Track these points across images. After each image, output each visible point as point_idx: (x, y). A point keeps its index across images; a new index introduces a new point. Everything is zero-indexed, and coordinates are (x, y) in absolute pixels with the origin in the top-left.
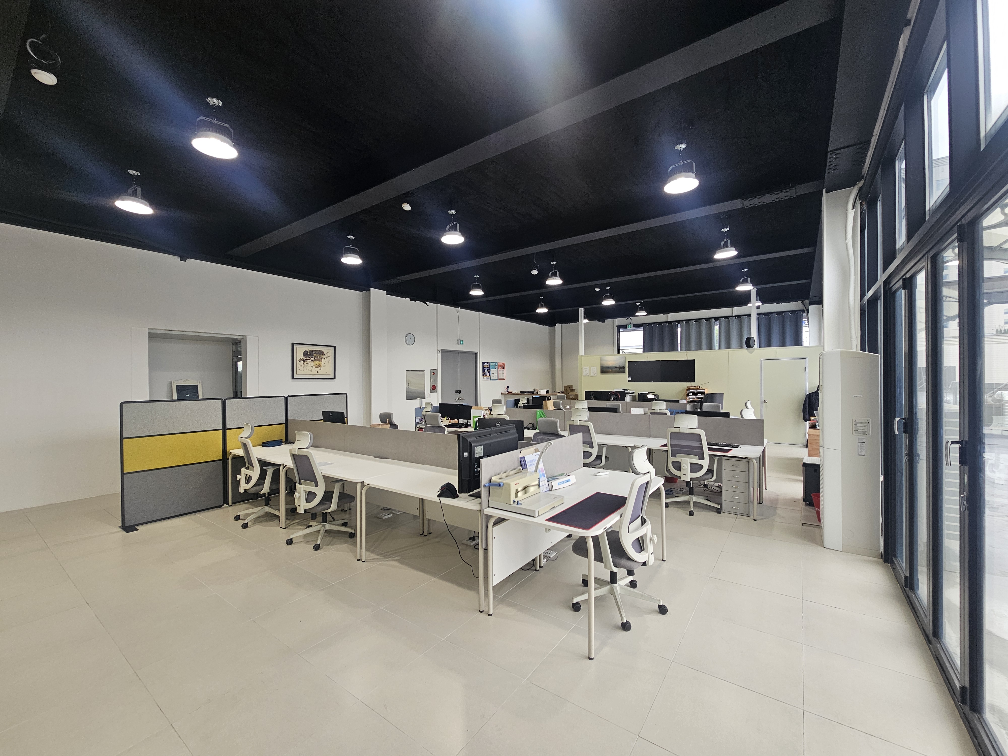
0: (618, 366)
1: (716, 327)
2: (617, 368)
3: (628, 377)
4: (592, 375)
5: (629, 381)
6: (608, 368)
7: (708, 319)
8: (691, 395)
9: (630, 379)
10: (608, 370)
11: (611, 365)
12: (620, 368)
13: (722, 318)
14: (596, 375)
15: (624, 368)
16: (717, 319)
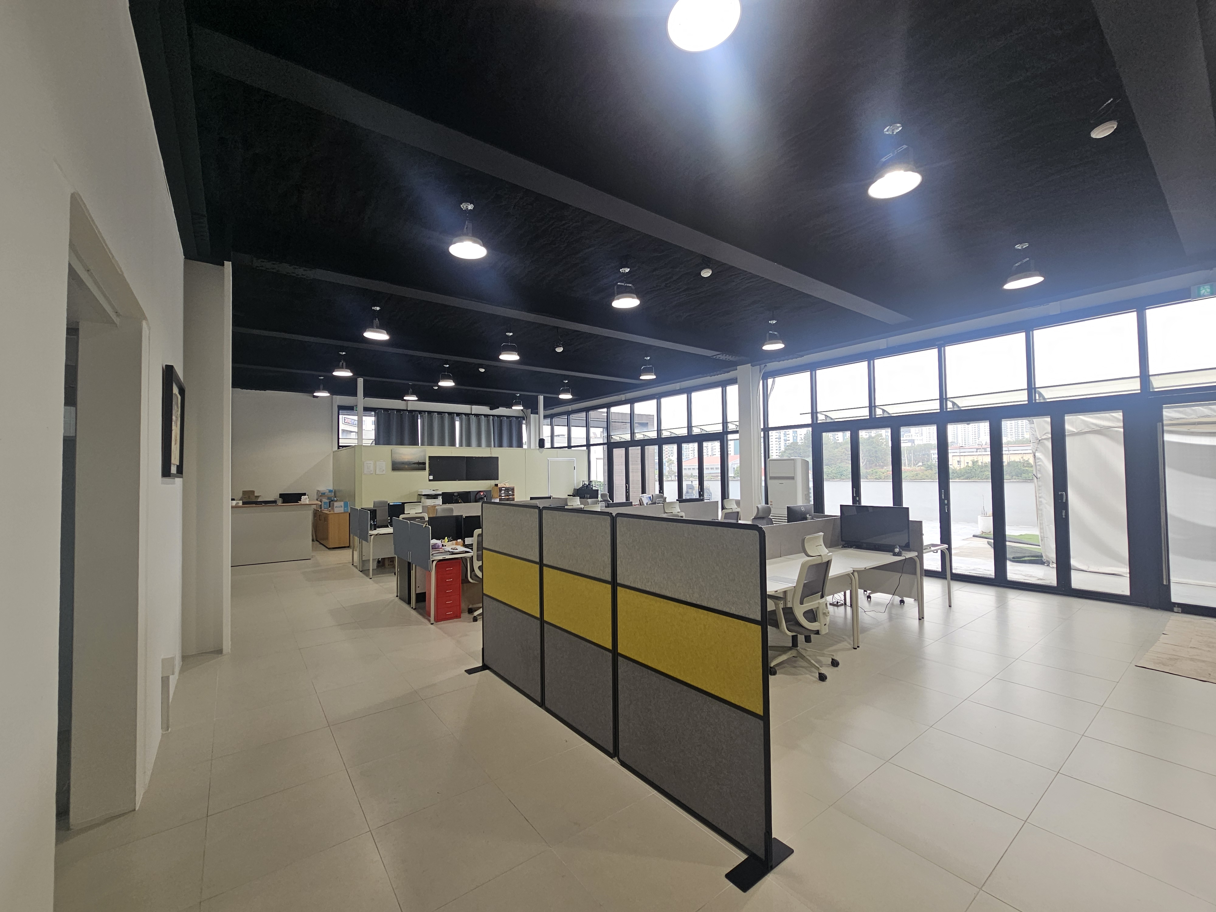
0: (417, 461)
1: (457, 424)
2: (415, 463)
3: (429, 475)
4: (378, 472)
5: (430, 480)
6: (403, 463)
7: (450, 414)
8: (503, 493)
9: (431, 477)
10: (403, 466)
11: (406, 460)
12: (419, 463)
13: (463, 415)
14: (384, 472)
15: (424, 463)
16: (458, 414)
